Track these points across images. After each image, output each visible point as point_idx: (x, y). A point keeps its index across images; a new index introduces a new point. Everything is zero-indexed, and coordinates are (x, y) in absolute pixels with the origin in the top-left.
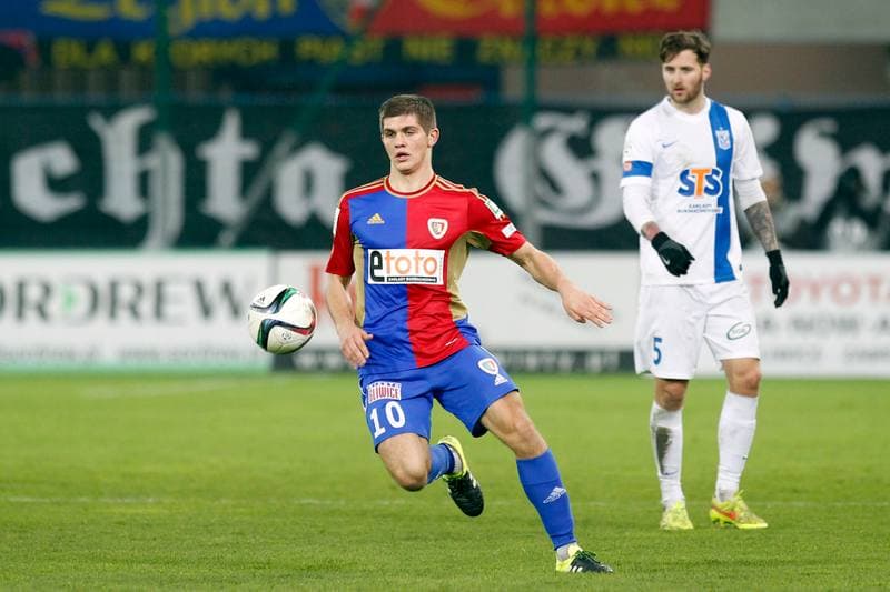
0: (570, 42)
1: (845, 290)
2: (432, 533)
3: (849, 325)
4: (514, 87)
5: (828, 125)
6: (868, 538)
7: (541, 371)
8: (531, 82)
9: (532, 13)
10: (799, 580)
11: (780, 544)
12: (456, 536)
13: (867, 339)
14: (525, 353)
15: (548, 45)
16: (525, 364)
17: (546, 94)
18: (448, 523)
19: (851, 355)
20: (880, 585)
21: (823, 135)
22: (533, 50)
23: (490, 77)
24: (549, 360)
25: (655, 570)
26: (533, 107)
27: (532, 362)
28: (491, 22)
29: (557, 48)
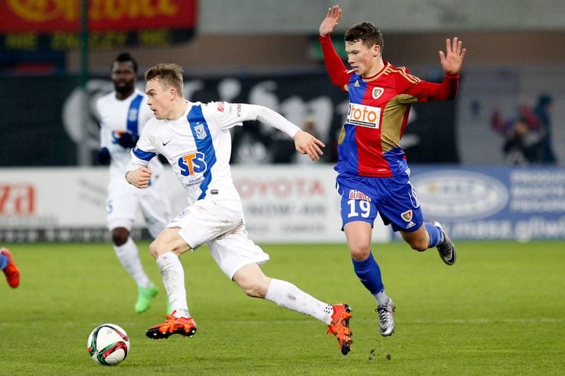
0: (110, 36)
1: (282, 188)
2: (26, 344)
3: (284, 210)
4: (74, 64)
5: (270, 85)
6: (298, 343)
7: (93, 241)
8: (85, 61)
9: (85, 17)
10: (255, 370)
11: (243, 347)
12: (41, 346)
13: (296, 219)
14: (82, 230)
15: (96, 38)
16: (83, 237)
17: (95, 68)
18: (36, 337)
19: (287, 229)
20: (305, 372)
21: (268, 91)
22: (86, 42)
23: (60, 58)
24: (98, 234)
25: (166, 365)
26: (87, 77)
27: (87, 235)
28: (60, 23)
29: (101, 39)
